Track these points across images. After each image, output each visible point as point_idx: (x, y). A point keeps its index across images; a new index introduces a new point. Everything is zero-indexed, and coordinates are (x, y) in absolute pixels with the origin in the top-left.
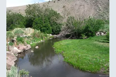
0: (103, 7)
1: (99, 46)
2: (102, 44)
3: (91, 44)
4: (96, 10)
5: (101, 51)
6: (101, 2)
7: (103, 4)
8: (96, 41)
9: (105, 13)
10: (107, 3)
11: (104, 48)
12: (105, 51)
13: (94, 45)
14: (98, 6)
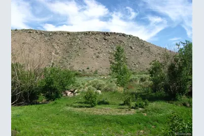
0: (61, 49)
1: (78, 114)
2: (80, 109)
3: (62, 112)
4: (51, 53)
5: (84, 122)
6: (59, 40)
7: (62, 44)
8: (67, 105)
9: (65, 59)
10: (68, 43)
11: (87, 116)
12: (90, 120)
13: (69, 113)
14: (53, 46)
